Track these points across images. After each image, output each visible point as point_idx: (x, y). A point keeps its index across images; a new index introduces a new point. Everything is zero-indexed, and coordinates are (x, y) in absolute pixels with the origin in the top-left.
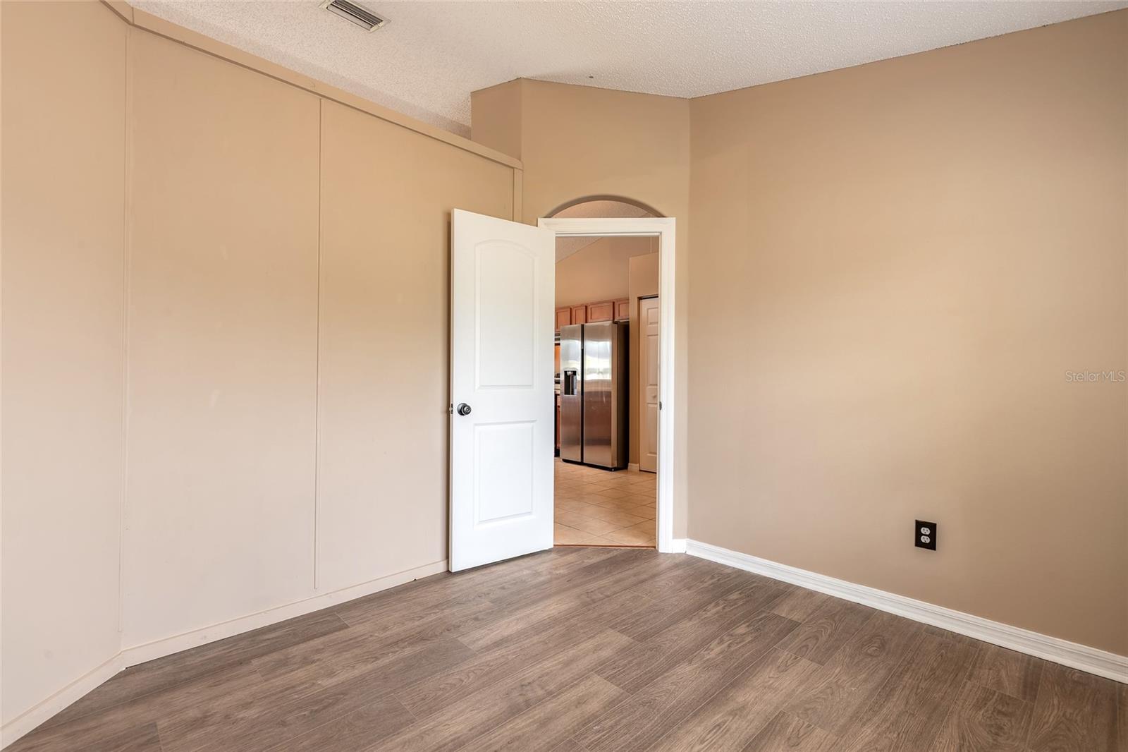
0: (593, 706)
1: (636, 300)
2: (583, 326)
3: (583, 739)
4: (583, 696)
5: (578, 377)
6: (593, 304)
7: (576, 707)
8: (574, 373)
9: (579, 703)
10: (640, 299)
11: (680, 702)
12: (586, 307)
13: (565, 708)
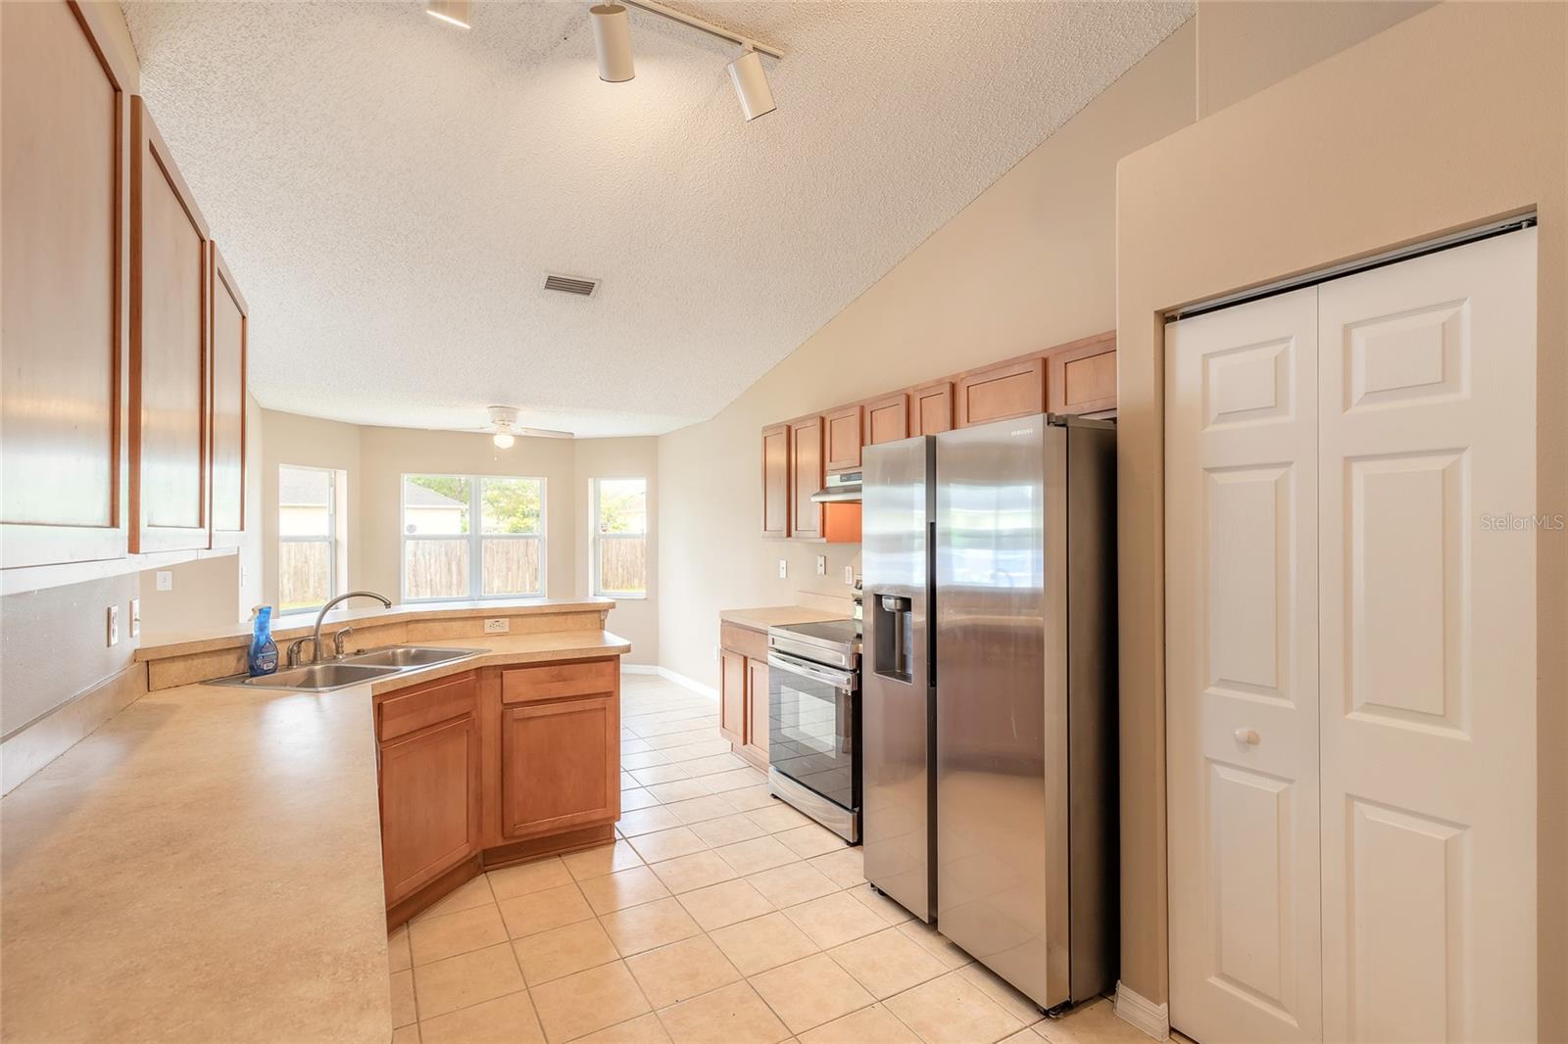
1: (1150, 324)
2: (931, 444)
5: (917, 618)
6: (972, 373)
8: (906, 604)
10: (1167, 318)
12: (953, 387)
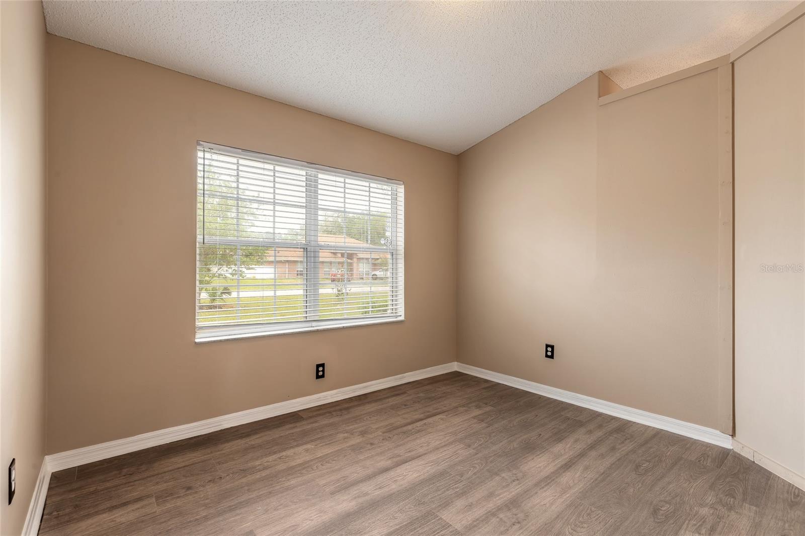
0: (460, 503)
3: (465, 485)
4: (468, 511)
7: (472, 503)
9: (470, 506)
11: (397, 504)
13: (480, 503)
